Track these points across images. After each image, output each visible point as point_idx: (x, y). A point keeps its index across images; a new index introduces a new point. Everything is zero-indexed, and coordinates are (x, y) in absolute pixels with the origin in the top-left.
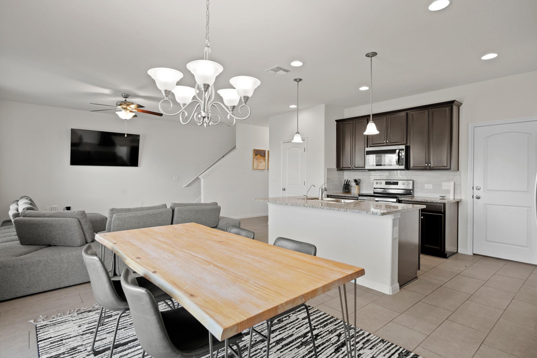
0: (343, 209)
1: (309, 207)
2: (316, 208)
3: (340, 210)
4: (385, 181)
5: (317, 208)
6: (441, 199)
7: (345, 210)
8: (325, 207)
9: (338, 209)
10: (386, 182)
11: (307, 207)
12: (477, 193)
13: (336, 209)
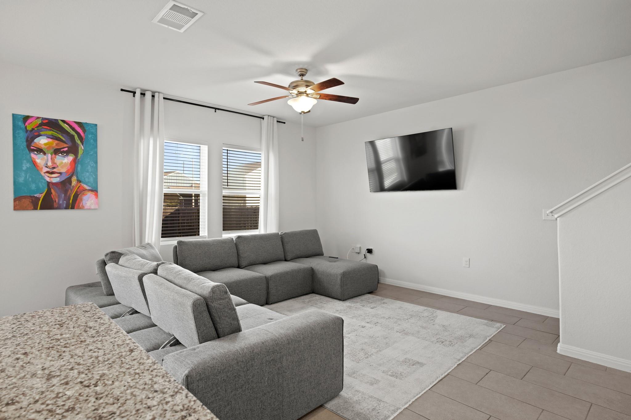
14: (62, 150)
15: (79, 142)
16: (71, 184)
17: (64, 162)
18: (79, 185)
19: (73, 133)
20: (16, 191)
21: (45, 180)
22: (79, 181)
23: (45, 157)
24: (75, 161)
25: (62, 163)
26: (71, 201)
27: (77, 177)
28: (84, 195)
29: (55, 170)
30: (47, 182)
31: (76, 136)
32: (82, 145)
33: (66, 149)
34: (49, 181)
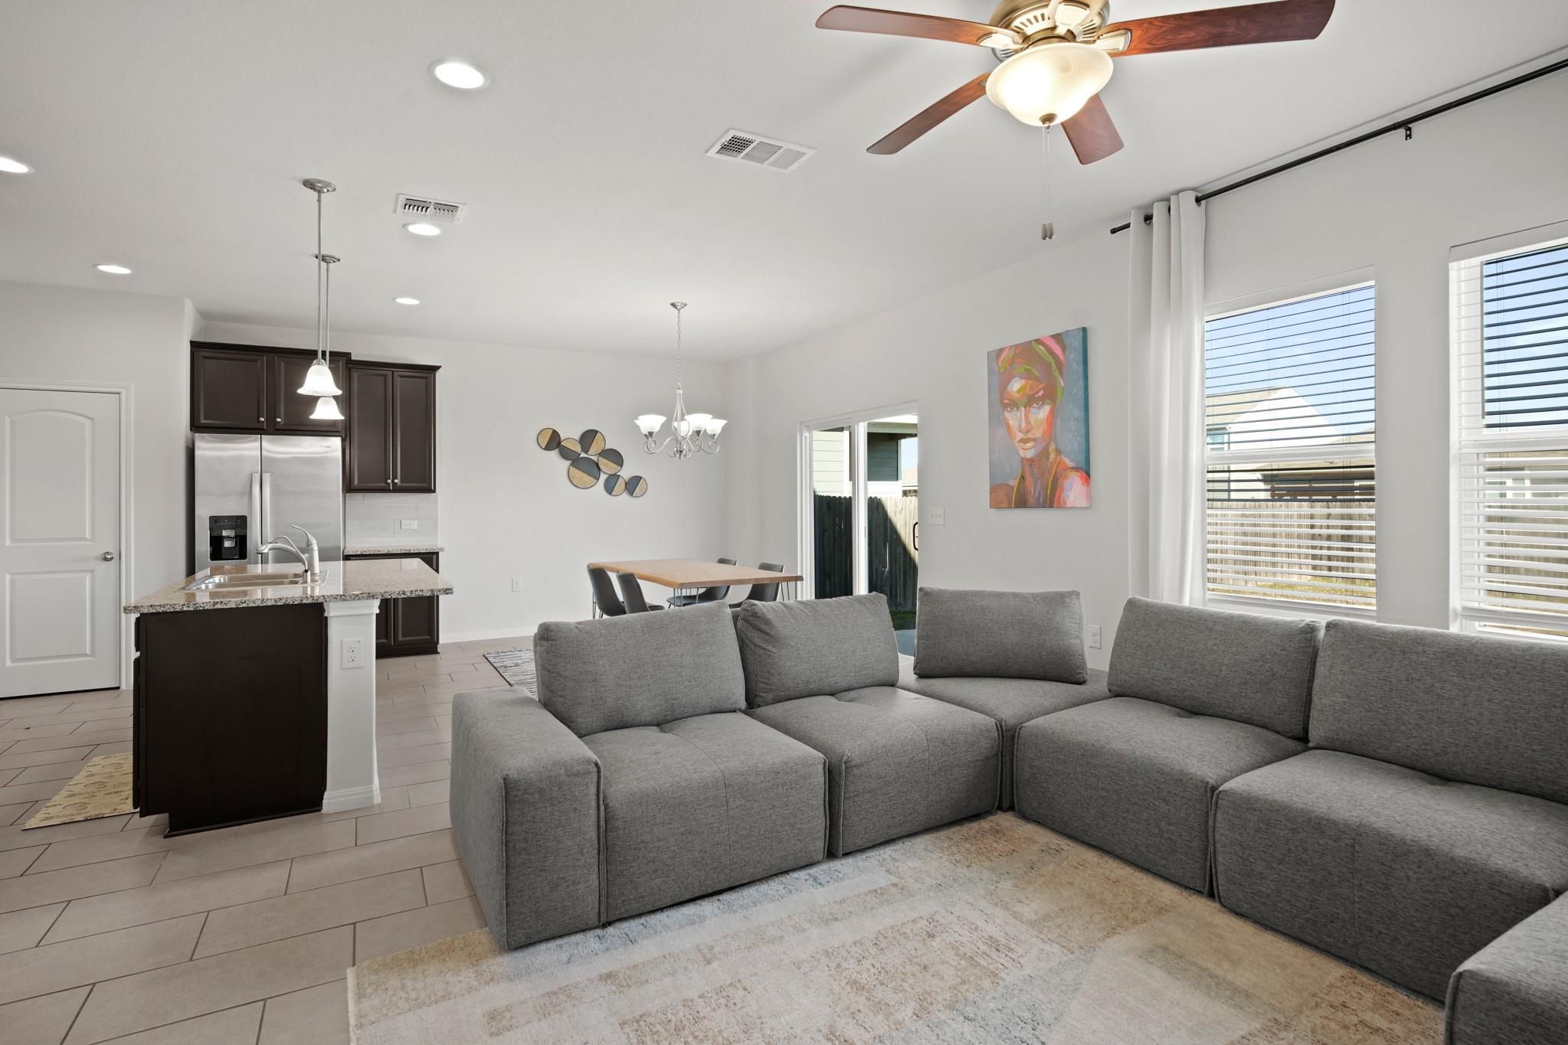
14: (1037, 396)
15: (1057, 374)
16: (1048, 458)
17: (1039, 417)
18: (1059, 459)
19: (1050, 359)
20: (992, 476)
21: (1019, 454)
22: (1058, 452)
23: (1018, 413)
24: (1052, 414)
25: (1037, 420)
26: (1049, 493)
27: (1056, 444)
28: (1066, 478)
29: (1029, 435)
30: (1021, 458)
31: (1053, 364)
32: (1062, 377)
33: (1041, 393)
34: (1023, 456)
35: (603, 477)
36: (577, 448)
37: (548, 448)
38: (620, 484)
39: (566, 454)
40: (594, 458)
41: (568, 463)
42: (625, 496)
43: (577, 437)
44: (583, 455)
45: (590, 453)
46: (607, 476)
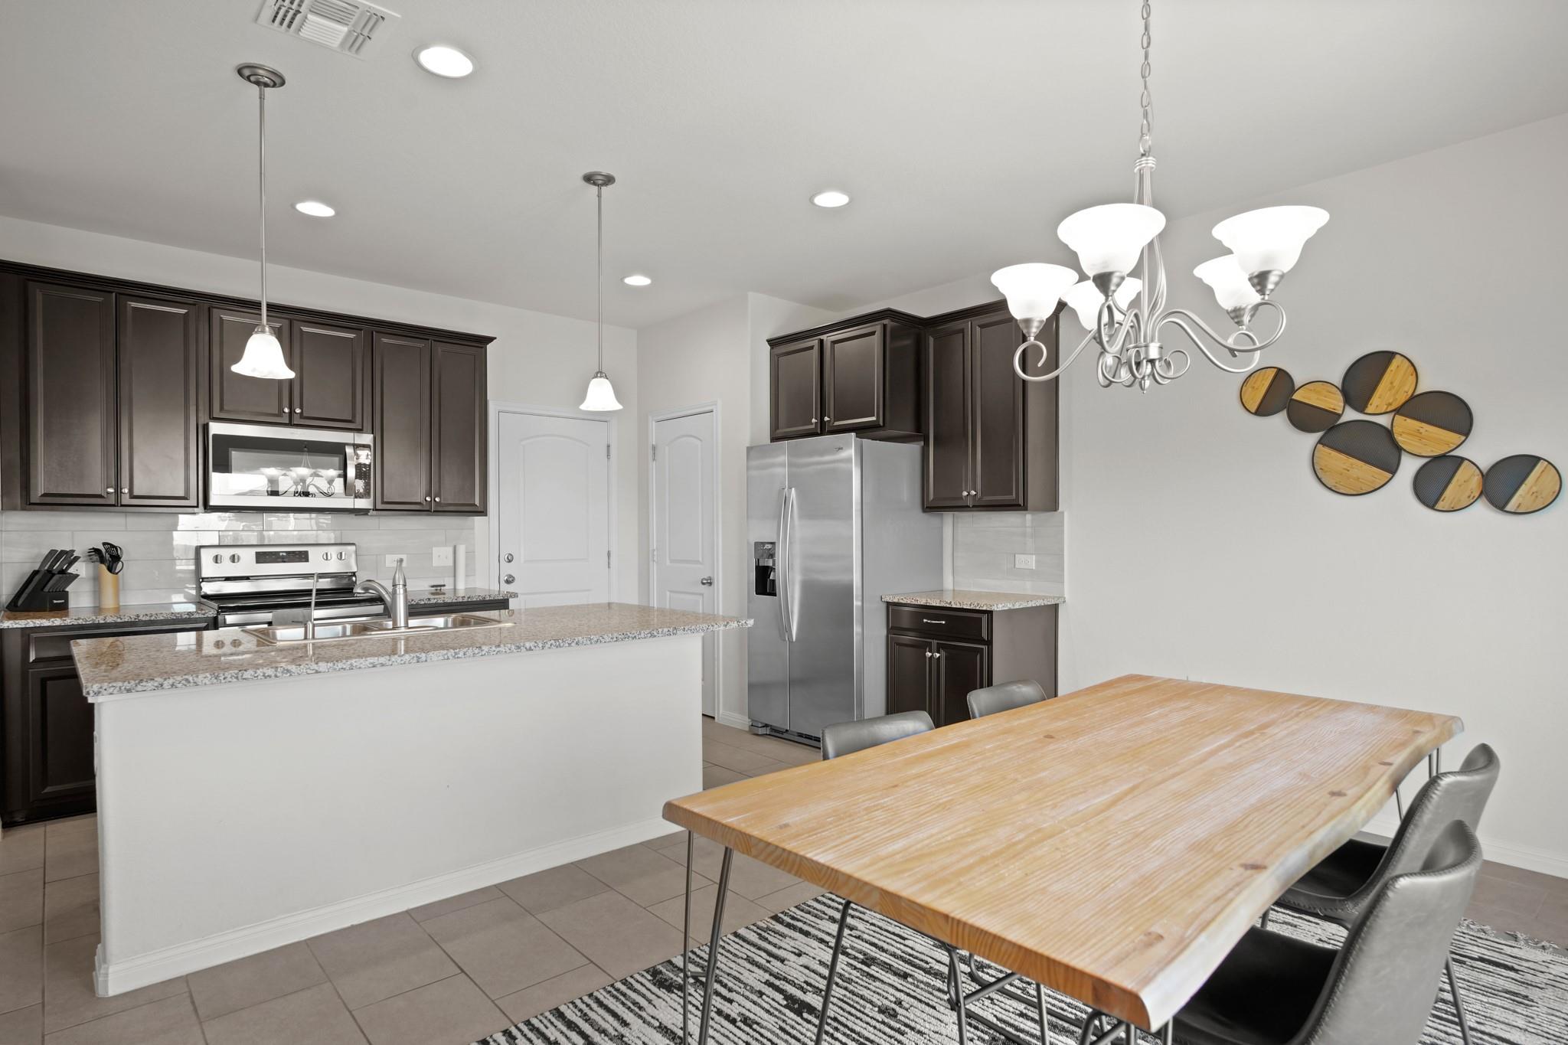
0: (666, 630)
1: (543, 647)
2: (573, 644)
3: (655, 634)
4: (252, 552)
5: (577, 643)
6: (433, 594)
7: (671, 630)
8: (605, 637)
9: (650, 633)
10: (256, 553)
11: (530, 649)
12: (508, 569)
13: (642, 635)
35: (1409, 467)
36: (1334, 402)
37: (1263, 410)
38: (1466, 481)
39: (1304, 418)
40: (1384, 421)
41: (1313, 438)
42: (1482, 510)
43: (1337, 378)
44: (1350, 415)
45: (1369, 410)
46: (1419, 463)
